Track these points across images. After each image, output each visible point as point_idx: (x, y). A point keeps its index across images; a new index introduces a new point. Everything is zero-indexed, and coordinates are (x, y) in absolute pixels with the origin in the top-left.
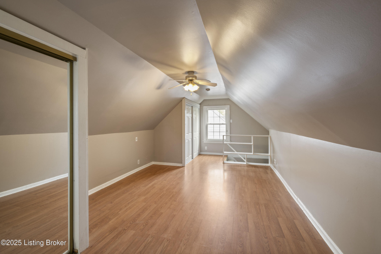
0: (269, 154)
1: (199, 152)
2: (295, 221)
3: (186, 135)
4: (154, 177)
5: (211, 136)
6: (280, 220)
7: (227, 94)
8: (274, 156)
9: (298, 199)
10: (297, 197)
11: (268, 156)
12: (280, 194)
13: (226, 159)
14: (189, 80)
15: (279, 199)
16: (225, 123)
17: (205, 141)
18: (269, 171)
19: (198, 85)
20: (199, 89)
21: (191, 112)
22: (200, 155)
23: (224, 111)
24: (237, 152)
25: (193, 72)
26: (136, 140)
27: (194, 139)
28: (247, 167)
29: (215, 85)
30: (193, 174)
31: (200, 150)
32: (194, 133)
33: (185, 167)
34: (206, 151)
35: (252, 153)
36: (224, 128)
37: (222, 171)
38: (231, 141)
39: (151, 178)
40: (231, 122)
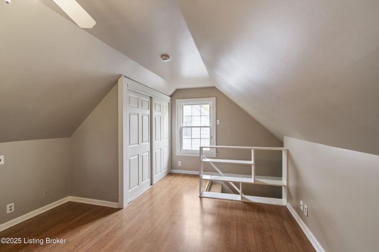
0: (284, 182)
1: (168, 170)
5: (187, 146)
16: (209, 125)
17: (178, 152)
22: (170, 174)
23: (207, 107)
28: (244, 210)
31: (171, 166)
34: (180, 168)
35: (252, 182)
36: (206, 133)
40: (218, 123)
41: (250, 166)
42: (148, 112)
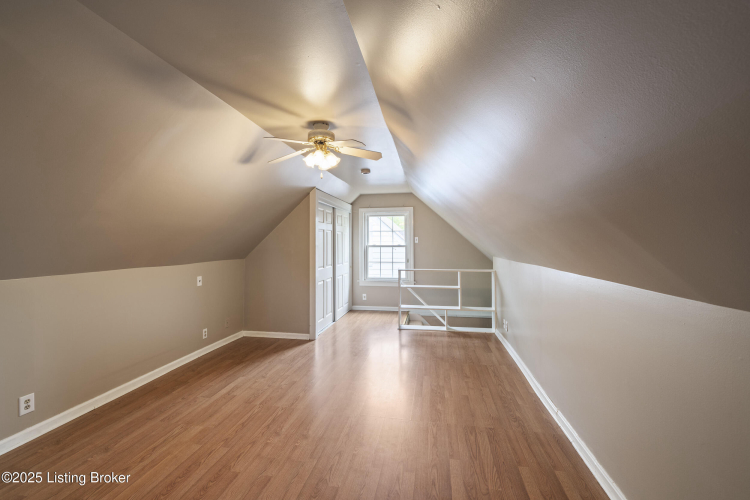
0: (493, 308)
1: (349, 306)
2: (557, 473)
3: (318, 270)
4: (240, 366)
5: (373, 272)
6: (524, 471)
7: (407, 184)
8: (502, 312)
9: (560, 413)
10: (556, 409)
11: (490, 312)
12: (520, 402)
13: (404, 319)
14: (316, 142)
15: (518, 414)
16: (403, 244)
17: (361, 282)
18: (492, 345)
19: (337, 154)
20: (339, 164)
21: (330, 220)
22: (351, 311)
23: (401, 220)
24: (429, 304)
25: (325, 124)
26: (199, 284)
27: (338, 277)
28: (449, 336)
29: (378, 156)
30: (335, 353)
31: (353, 300)
32: (337, 266)
33: (317, 342)
34: (364, 303)
35: (459, 308)
36: (400, 255)
37: (397, 345)
38: (416, 282)
39: (230, 373)
40: (417, 242)
41: (457, 290)
42: (330, 227)
